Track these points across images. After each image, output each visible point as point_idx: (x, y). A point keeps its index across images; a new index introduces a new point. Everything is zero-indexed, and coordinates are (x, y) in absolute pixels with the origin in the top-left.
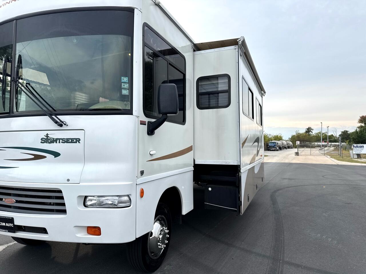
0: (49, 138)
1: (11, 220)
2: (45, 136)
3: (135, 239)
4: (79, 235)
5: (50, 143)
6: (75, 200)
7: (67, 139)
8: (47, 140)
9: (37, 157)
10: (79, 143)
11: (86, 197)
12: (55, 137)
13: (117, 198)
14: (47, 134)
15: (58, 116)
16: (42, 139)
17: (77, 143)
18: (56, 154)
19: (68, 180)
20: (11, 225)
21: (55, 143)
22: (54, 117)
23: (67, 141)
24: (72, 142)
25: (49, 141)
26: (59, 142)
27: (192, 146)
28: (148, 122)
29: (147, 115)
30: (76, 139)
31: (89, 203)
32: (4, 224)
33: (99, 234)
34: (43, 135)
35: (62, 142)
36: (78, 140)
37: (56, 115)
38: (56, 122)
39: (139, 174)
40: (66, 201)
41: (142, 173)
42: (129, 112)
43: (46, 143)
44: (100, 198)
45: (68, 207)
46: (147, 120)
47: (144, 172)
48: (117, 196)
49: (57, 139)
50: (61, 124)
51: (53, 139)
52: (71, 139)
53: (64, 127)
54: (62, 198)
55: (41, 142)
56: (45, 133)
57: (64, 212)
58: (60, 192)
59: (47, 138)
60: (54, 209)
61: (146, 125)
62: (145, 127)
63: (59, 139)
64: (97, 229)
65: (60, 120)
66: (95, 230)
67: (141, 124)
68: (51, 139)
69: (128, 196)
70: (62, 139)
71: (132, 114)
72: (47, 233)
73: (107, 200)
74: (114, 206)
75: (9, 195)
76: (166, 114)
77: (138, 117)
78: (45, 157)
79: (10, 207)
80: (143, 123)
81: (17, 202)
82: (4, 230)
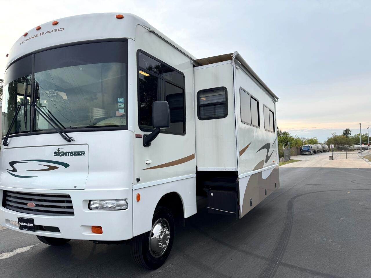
0: (60, 152)
1: (32, 221)
2: (57, 150)
3: (132, 237)
4: (85, 234)
5: (61, 156)
6: (81, 204)
7: (74, 152)
8: (58, 153)
9: (51, 168)
10: (84, 155)
11: (90, 201)
12: (65, 151)
13: (115, 202)
14: (59, 149)
15: (66, 133)
16: (55, 153)
17: (82, 155)
18: (66, 165)
19: (75, 187)
20: (32, 225)
21: (65, 156)
22: (63, 134)
23: (74, 154)
24: (78, 155)
25: (60, 154)
26: (68, 155)
27: (194, 154)
28: (144, 135)
29: (142, 129)
30: (81, 152)
31: (93, 206)
32: (26, 224)
33: (101, 233)
34: (55, 149)
35: (70, 155)
36: (83, 153)
37: (65, 132)
38: (65, 138)
39: (136, 181)
40: (74, 204)
41: (138, 180)
42: (125, 128)
43: (58, 156)
44: (101, 202)
45: (75, 210)
46: (143, 133)
47: (140, 179)
48: (116, 200)
49: (66, 152)
50: (69, 140)
51: (64, 152)
52: (78, 152)
53: (72, 142)
54: (70, 202)
55: (54, 155)
56: (57, 147)
57: (72, 213)
58: (69, 197)
59: (59, 152)
60: (65, 212)
61: (141, 138)
62: (141, 140)
63: (68, 153)
64: (99, 228)
65: (68, 136)
66: (97, 229)
67: (136, 137)
68: (62, 153)
69: (125, 200)
70: (71, 153)
71: (127, 129)
72: (60, 232)
73: (106, 203)
74: (113, 209)
75: (31, 200)
76: (159, 128)
77: (133, 131)
78: (57, 168)
79: (31, 210)
80: (138, 136)
81: (37, 205)
82: (27, 229)
